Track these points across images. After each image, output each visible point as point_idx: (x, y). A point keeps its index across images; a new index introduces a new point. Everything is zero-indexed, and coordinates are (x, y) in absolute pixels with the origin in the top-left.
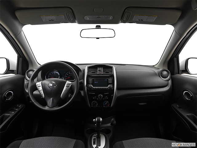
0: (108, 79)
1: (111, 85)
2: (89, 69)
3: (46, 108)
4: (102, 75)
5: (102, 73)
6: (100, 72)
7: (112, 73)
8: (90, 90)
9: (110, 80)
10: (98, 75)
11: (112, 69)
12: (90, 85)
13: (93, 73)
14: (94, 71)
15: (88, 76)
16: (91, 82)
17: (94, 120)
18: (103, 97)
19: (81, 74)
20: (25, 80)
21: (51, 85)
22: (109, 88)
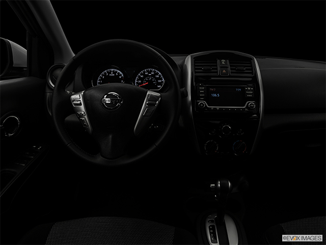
0: (243, 88)
1: (251, 102)
2: (195, 63)
3: (99, 160)
4: (230, 76)
5: (229, 71)
6: (224, 70)
7: (252, 73)
8: (200, 113)
9: (249, 90)
10: (219, 76)
12: (201, 102)
13: (205, 71)
14: (209, 68)
16: (202, 93)
20: (48, 90)
21: (108, 101)
22: (246, 110)
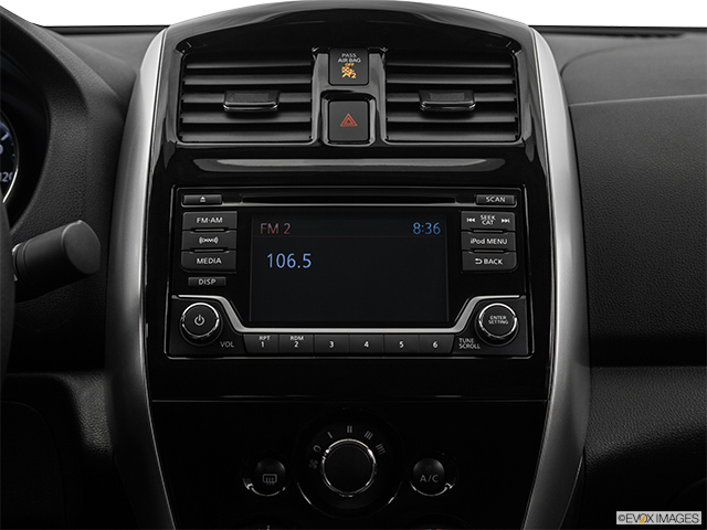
0: (453, 220)
1: (497, 300)
2: (185, 73)
4: (380, 151)
6: (347, 115)
7: (514, 128)
9: (488, 228)
10: (320, 151)
11: (512, 72)
12: (200, 301)
13: (241, 121)
14: (261, 100)
15: (174, 171)
16: (208, 250)
19: (69, 136)
22: (468, 344)
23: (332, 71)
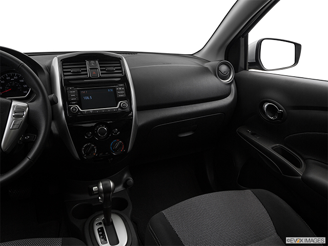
0: (114, 89)
1: (124, 102)
2: (63, 65)
4: (100, 78)
5: (99, 72)
6: (94, 72)
7: (122, 73)
8: (73, 118)
9: (121, 90)
10: (90, 78)
11: (120, 63)
12: (73, 106)
13: (75, 74)
14: (78, 70)
15: (65, 84)
16: (73, 97)
17: (95, 188)
18: (110, 131)
22: (119, 109)
23: (90, 64)
